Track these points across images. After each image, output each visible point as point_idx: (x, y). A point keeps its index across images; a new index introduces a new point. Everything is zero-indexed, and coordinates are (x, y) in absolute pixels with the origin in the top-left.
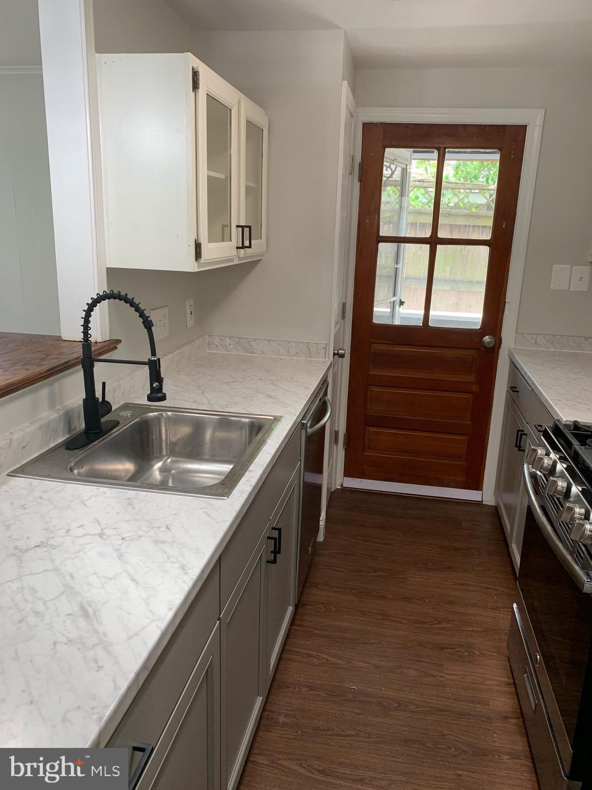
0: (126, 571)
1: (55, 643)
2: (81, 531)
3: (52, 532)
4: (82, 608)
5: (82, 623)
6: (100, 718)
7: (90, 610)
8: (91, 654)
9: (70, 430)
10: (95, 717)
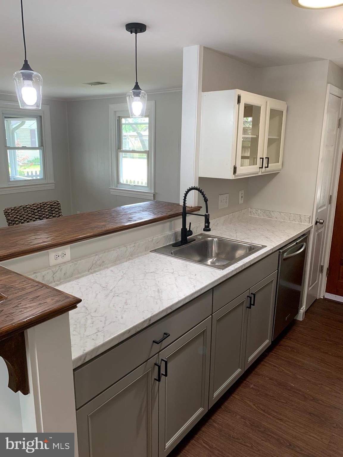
0: (176, 284)
1: (147, 296)
2: (167, 271)
3: (158, 270)
4: (158, 290)
5: (157, 293)
6: (152, 314)
7: (160, 291)
8: (156, 300)
9: (176, 240)
10: (151, 313)
